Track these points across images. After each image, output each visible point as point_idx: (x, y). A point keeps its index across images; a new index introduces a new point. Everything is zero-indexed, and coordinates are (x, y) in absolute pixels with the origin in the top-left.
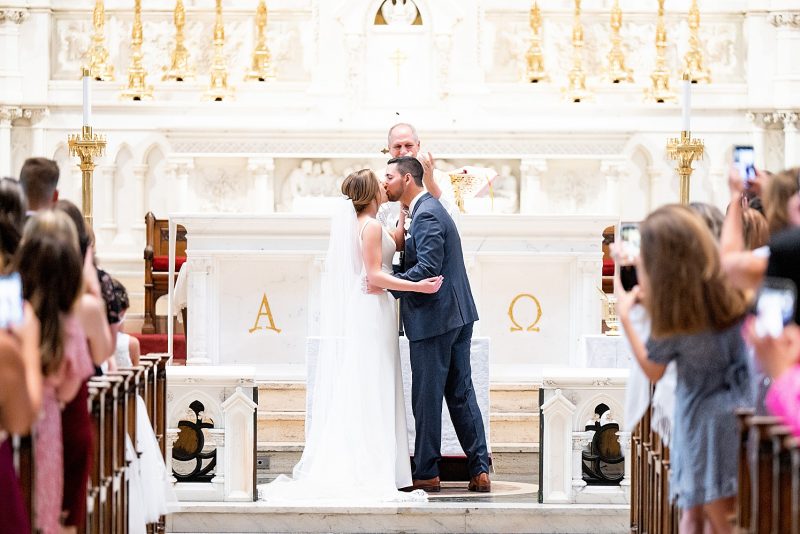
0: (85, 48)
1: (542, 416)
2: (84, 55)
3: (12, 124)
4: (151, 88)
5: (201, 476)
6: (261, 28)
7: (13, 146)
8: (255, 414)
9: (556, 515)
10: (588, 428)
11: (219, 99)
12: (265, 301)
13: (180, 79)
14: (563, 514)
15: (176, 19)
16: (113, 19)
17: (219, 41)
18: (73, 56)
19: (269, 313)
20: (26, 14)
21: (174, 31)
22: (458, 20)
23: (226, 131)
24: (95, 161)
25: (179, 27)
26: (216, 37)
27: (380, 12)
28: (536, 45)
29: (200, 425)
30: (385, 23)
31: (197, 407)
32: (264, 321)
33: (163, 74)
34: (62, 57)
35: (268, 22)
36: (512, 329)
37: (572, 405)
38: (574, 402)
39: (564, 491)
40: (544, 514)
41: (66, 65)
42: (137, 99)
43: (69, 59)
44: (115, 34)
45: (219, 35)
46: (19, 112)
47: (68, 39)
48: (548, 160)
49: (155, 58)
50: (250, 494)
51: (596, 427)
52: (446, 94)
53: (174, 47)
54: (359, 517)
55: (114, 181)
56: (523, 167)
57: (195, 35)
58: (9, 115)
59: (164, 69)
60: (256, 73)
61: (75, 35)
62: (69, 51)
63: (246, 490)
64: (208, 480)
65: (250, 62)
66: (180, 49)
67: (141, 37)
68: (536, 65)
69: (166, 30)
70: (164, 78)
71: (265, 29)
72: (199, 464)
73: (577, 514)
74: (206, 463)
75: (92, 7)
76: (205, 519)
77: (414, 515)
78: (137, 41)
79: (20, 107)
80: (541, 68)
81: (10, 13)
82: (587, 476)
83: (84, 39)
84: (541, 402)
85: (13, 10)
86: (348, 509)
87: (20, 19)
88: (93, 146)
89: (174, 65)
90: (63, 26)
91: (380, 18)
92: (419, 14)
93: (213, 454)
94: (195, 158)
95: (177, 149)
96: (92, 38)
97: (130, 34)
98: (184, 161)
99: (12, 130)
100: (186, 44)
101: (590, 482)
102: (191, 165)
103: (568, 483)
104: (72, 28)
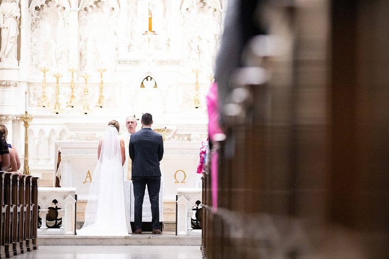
0: (40, 96)
1: (177, 205)
2: (39, 99)
3: (13, 122)
4: (62, 110)
5: (57, 226)
6: (101, 89)
7: (13, 130)
8: (76, 204)
9: (181, 239)
10: (194, 210)
11: (86, 113)
12: (89, 172)
13: (73, 107)
14: (183, 238)
15: (71, 86)
16: (49, 86)
17: (86, 93)
18: (35, 99)
19: (90, 177)
20: (18, 84)
21: (71, 90)
22: (170, 86)
23: (88, 124)
24: (29, 123)
25: (72, 89)
26: (85, 92)
27: (142, 83)
28: (197, 96)
29: (57, 208)
30: (144, 87)
31: (55, 202)
32: (88, 179)
33: (66, 105)
34: (31, 99)
35: (104, 87)
36: (176, 182)
37: (187, 201)
38: (188, 200)
39: (185, 231)
40: (176, 239)
41: (33, 102)
42: (57, 113)
43: (34, 100)
44: (50, 92)
45: (86, 91)
46: (15, 118)
47: (34, 93)
48: (200, 134)
49: (64, 100)
50: (73, 232)
51: (197, 209)
52: (165, 112)
53: (71, 96)
54: (111, 240)
55: (49, 142)
56: (192, 137)
57: (78, 92)
58: (11, 118)
59: (67, 103)
60: (100, 105)
61: (36, 92)
62: (34, 97)
63: (72, 231)
64: (59, 228)
65: (98, 101)
66: (73, 96)
67: (58, 92)
68: (197, 102)
69: (68, 90)
70: (67, 106)
71: (103, 90)
72: (56, 222)
73: (188, 239)
74: (58, 222)
75: (42, 82)
76: (57, 241)
77: (130, 239)
78: (57, 93)
79: (15, 116)
80: (199, 103)
81: (12, 83)
82: (193, 226)
83: (39, 94)
84: (177, 200)
85: (13, 82)
86: (107, 237)
87: (16, 86)
88: (28, 118)
89: (71, 102)
90: (32, 88)
91: (142, 85)
92: (156, 84)
93: (61, 219)
94: (77, 134)
95: (70, 130)
96: (42, 93)
97: (55, 91)
98: (73, 135)
99: (13, 124)
100: (75, 95)
101: (194, 229)
102: (75, 136)
103: (186, 228)
104: (35, 89)
